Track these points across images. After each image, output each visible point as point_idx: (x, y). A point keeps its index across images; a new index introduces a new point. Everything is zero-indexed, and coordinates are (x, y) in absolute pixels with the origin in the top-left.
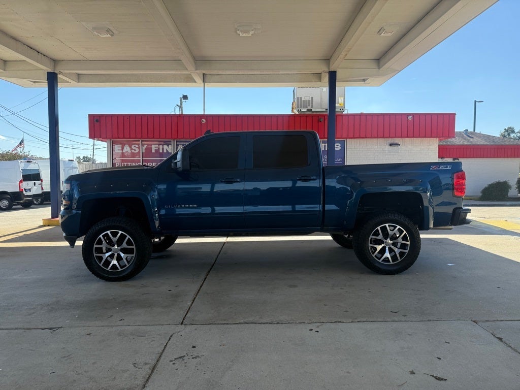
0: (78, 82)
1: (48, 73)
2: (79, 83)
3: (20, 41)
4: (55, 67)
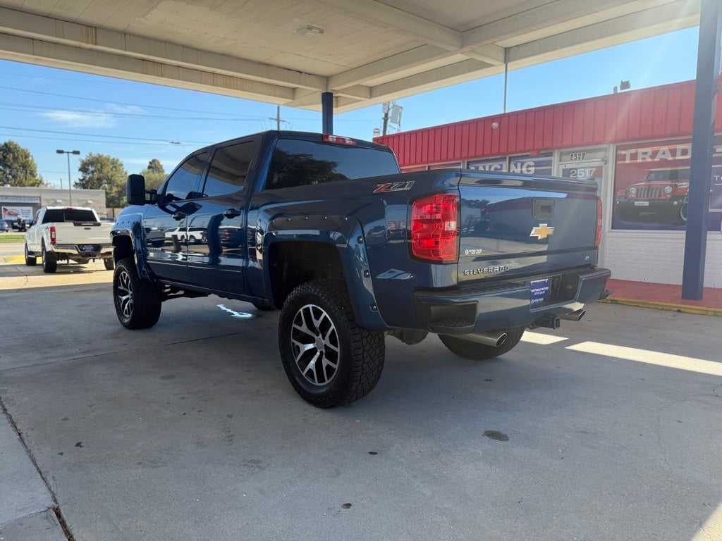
0: (371, 97)
1: (323, 94)
2: (372, 99)
3: (271, 65)
4: (327, 85)
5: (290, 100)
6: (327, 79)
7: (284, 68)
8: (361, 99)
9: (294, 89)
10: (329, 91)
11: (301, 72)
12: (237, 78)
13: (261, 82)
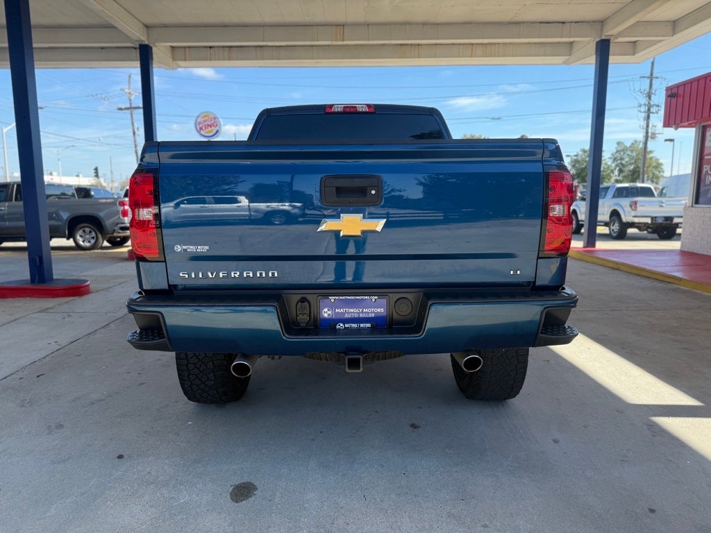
1: (597, 43)
2: (676, 36)
4: (602, 31)
5: (567, 57)
6: (602, 23)
7: (541, 23)
8: (662, 38)
9: (571, 43)
10: (603, 38)
11: (563, 23)
12: (499, 44)
13: (528, 43)
